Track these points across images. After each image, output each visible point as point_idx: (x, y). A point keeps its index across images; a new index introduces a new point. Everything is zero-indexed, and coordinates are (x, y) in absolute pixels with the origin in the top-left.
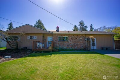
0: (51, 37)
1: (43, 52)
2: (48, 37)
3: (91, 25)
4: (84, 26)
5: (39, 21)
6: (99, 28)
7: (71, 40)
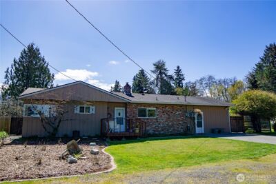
0: (122, 108)
1: (124, 139)
2: (116, 108)
3: (178, 67)
4: (166, 75)
5: (31, 48)
6: (199, 79)
7: (161, 116)
